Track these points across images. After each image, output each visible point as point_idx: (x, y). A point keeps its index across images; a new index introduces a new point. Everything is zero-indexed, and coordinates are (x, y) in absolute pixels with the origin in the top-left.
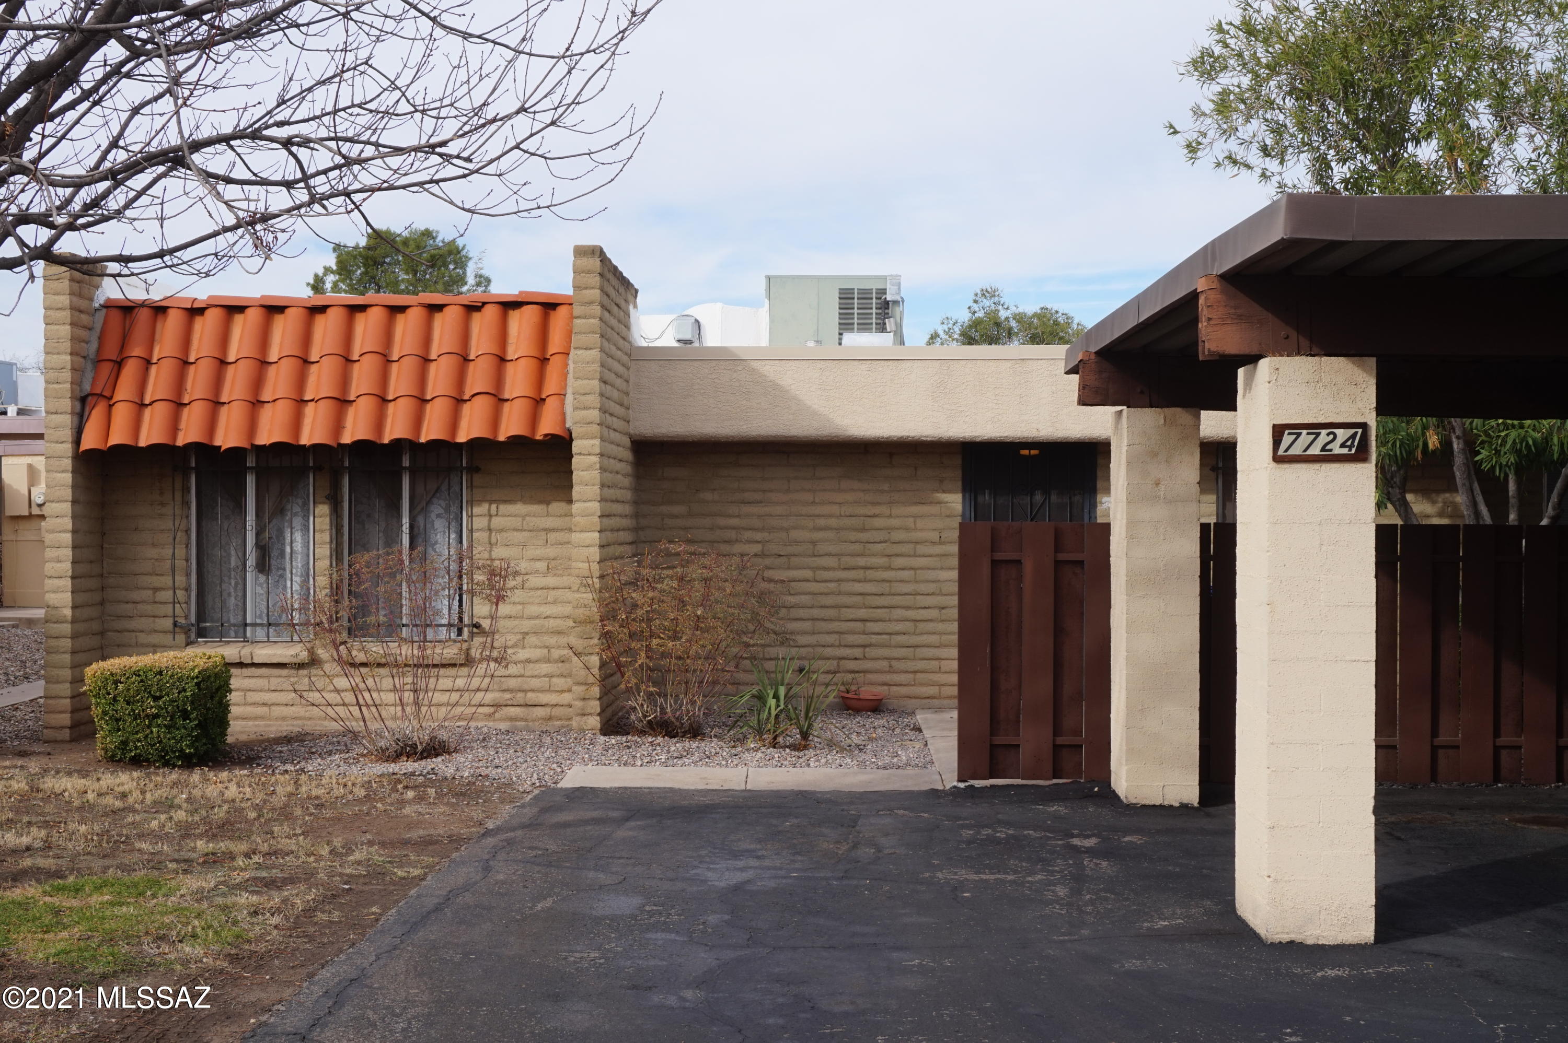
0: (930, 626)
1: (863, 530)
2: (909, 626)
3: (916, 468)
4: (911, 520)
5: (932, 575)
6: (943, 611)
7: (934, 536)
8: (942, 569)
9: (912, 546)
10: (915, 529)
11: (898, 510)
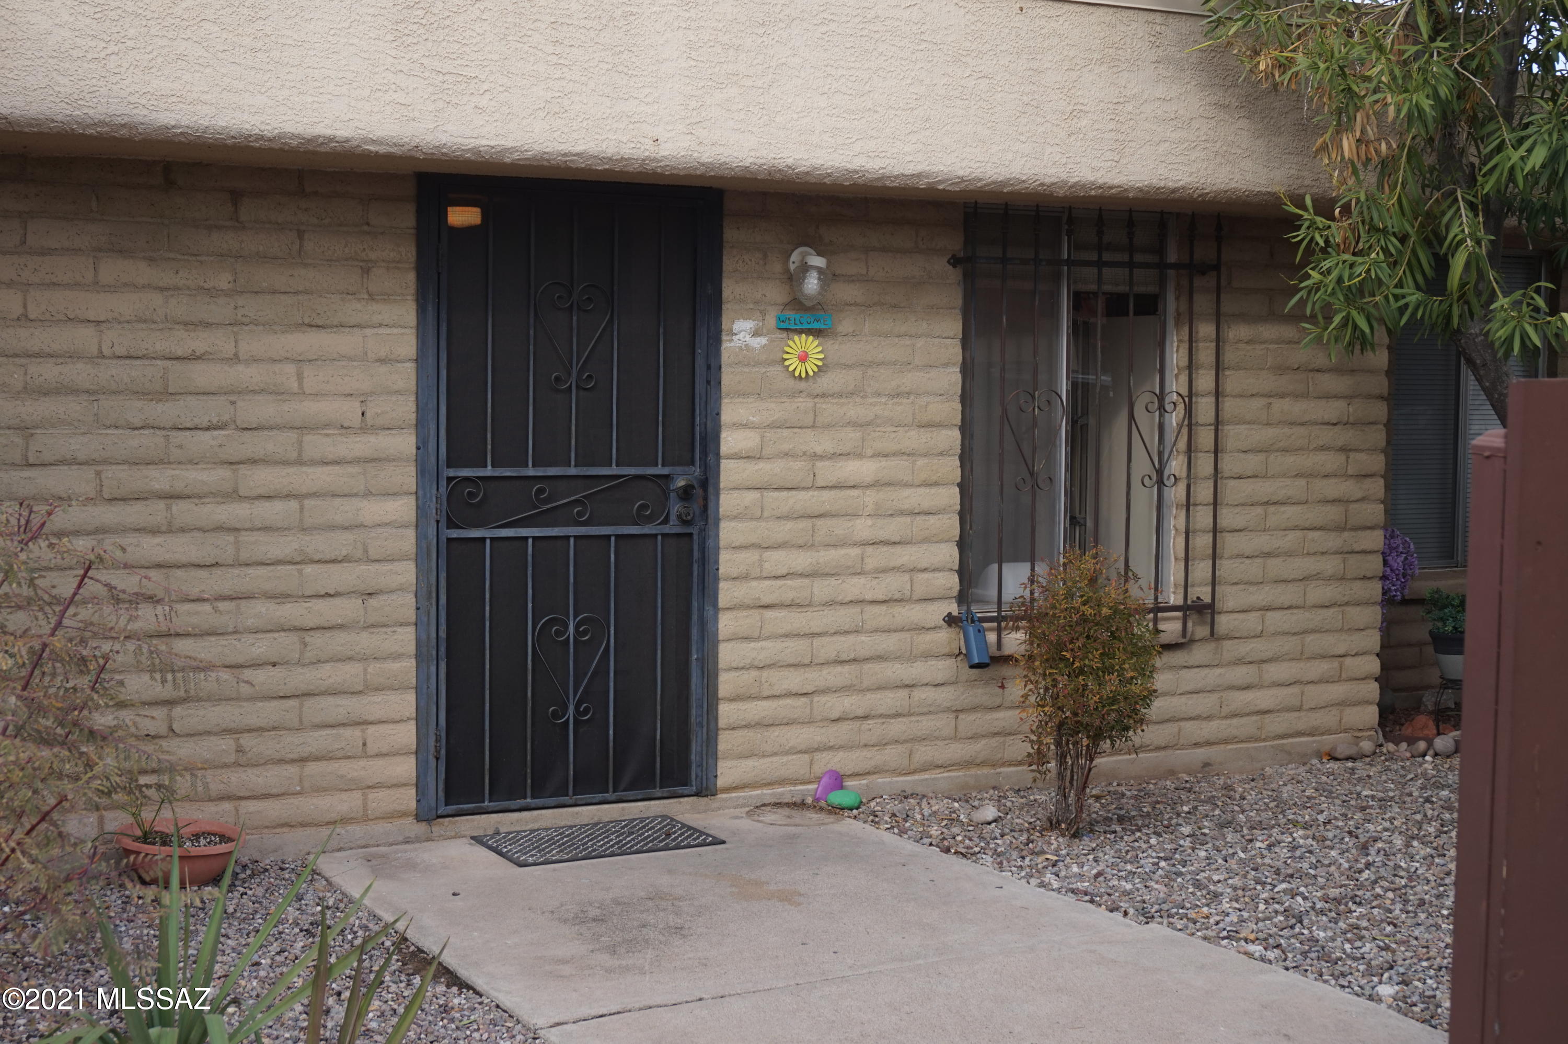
0: (339, 642)
1: (165, 394)
2: (286, 643)
3: (301, 235)
4: (290, 368)
5: (343, 510)
6: (373, 602)
7: (349, 411)
8: (368, 494)
9: (293, 435)
10: (302, 393)
11: (252, 344)
